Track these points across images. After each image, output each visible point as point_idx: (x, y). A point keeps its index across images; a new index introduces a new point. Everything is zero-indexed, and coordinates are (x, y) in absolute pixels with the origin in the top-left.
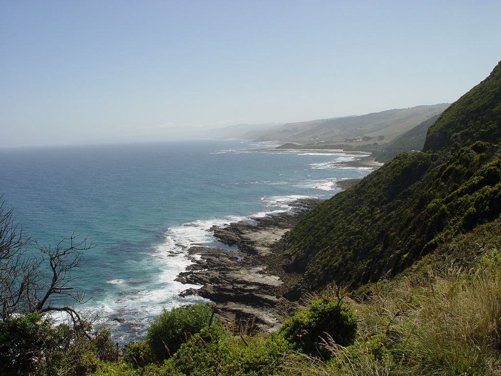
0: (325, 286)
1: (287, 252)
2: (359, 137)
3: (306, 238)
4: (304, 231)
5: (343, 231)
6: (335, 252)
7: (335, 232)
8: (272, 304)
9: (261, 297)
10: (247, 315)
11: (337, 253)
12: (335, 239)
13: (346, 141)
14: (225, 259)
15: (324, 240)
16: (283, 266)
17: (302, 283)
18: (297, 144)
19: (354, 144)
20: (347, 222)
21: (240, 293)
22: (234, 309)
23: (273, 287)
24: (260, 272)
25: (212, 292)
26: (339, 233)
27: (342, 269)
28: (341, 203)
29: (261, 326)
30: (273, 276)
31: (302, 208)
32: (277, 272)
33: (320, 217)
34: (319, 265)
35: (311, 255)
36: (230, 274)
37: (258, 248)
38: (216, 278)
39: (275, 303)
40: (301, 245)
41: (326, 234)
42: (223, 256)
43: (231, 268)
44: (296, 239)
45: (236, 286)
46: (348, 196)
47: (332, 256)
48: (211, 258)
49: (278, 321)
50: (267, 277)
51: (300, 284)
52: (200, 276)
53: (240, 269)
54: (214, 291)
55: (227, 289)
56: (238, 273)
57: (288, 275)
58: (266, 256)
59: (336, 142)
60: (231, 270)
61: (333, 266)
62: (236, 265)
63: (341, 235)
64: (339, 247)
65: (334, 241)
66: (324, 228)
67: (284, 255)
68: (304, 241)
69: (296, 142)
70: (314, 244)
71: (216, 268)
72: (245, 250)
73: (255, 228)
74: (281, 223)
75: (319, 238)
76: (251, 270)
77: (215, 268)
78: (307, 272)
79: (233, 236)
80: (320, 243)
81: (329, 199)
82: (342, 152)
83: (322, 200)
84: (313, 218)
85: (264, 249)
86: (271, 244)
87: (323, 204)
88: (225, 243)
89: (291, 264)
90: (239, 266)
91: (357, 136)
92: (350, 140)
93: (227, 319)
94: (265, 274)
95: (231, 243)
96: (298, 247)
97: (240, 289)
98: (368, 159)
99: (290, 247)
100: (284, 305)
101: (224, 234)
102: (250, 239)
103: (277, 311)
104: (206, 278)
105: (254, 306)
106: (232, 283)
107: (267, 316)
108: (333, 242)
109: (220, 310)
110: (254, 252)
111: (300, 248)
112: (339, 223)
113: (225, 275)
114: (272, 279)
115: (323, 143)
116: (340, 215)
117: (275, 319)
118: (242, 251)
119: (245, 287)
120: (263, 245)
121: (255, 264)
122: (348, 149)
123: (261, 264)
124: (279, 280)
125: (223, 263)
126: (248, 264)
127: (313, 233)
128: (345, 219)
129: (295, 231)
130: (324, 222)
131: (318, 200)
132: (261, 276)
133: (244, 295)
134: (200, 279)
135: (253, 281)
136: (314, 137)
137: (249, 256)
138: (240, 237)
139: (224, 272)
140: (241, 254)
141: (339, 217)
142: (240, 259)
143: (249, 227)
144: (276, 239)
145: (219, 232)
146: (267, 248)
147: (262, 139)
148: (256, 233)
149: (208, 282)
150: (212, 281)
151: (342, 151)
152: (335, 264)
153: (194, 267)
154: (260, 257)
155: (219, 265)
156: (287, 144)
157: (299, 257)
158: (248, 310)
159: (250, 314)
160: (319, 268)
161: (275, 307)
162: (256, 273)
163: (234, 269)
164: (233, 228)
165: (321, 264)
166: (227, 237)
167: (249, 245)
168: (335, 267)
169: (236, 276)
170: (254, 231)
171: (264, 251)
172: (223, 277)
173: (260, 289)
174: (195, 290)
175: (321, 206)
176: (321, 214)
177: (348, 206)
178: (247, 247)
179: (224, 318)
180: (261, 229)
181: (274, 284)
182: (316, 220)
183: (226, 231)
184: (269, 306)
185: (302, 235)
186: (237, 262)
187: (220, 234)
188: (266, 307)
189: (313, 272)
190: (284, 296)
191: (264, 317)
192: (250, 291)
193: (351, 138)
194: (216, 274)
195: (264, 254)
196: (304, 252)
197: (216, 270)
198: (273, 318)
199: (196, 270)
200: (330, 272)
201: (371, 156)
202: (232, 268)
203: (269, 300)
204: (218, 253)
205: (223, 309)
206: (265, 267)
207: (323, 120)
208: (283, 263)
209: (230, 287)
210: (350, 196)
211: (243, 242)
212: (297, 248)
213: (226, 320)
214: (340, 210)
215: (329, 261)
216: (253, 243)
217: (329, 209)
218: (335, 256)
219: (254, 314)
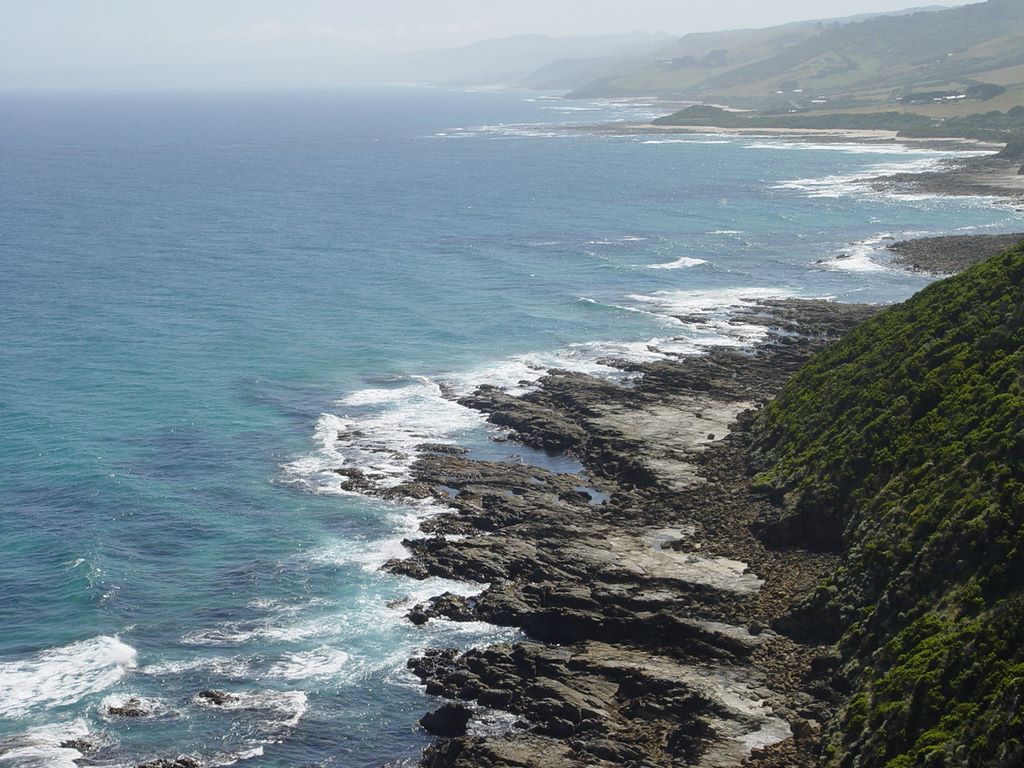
0: (939, 596)
1: (761, 479)
2: (953, 86)
3: (833, 434)
4: (818, 409)
5: (981, 413)
6: (961, 479)
7: (948, 416)
8: (739, 654)
9: (697, 629)
10: (662, 687)
11: (967, 486)
12: (952, 439)
13: (906, 100)
14: (547, 497)
15: (906, 442)
16: (754, 528)
17: (840, 586)
18: (726, 108)
19: (936, 113)
20: (991, 381)
21: (622, 614)
22: (612, 664)
23: (732, 595)
24: (677, 546)
25: (525, 609)
26: (962, 419)
27: (1004, 540)
28: (954, 318)
29: (716, 723)
30: (723, 561)
31: (781, 332)
32: (736, 547)
33: (877, 364)
34: (902, 525)
35: (857, 491)
36: (575, 550)
37: (654, 464)
38: (529, 561)
39: (750, 650)
40: (817, 457)
41: (912, 422)
42: (538, 489)
43: (573, 528)
44: (792, 437)
45: (604, 590)
46: (982, 292)
47: (951, 497)
48: (498, 493)
49: (770, 710)
50: (706, 563)
51: (833, 588)
52: (471, 553)
53: (606, 532)
54: (530, 604)
55: (573, 597)
56: (602, 547)
57: (776, 557)
58: (687, 492)
59: (867, 104)
60: (574, 534)
61: (967, 527)
62: (589, 519)
63: (974, 425)
64: (978, 464)
65: (946, 444)
66: (901, 401)
67: (753, 490)
68: (825, 444)
69: (724, 101)
70: (869, 453)
71: (524, 528)
72: (611, 469)
73: (630, 395)
74: (718, 383)
75: (886, 433)
76: (643, 539)
77: (518, 527)
78: (858, 547)
79: (560, 420)
80: (894, 451)
81: (902, 301)
82: (892, 141)
83: (847, 307)
84: (850, 367)
85: (676, 469)
86: (698, 453)
87: (881, 319)
88: (536, 447)
89: (787, 520)
90: (602, 522)
91: (946, 84)
92: (920, 96)
93: (592, 698)
94: (696, 550)
95: (554, 444)
96: (809, 462)
97: (618, 599)
98: (990, 165)
99: (770, 464)
100: (781, 658)
101: (530, 416)
102: (620, 434)
103: (762, 676)
104: (495, 560)
105: (680, 658)
106: (584, 580)
107: (729, 692)
108: (945, 450)
109: (562, 666)
110: (642, 478)
111: (812, 470)
112: (960, 384)
113: (560, 553)
114: (720, 570)
115: (818, 107)
116: (962, 356)
117: (761, 701)
118: (599, 474)
119: (634, 591)
120: (670, 455)
121: (654, 519)
122: (915, 130)
123: (674, 519)
124: (746, 572)
125: (544, 512)
126: (629, 517)
127: (859, 417)
128: (981, 371)
129: (781, 408)
130: (899, 378)
131: (834, 307)
132: (682, 557)
133: (638, 621)
134: (474, 563)
135: (658, 574)
136: (788, 86)
137: (629, 489)
138: (586, 425)
139: (552, 541)
140: (599, 481)
141: (956, 363)
142: (597, 499)
143: (608, 392)
144: (711, 437)
145: (508, 406)
146: (686, 466)
147: (603, 88)
148: (637, 414)
149: (501, 575)
150: (515, 569)
151: (892, 134)
152: (971, 522)
153: (444, 525)
154: (666, 495)
155: (529, 517)
156: (694, 108)
157: (812, 497)
158: (661, 668)
159: (670, 684)
160: (903, 534)
161: (749, 663)
162: (663, 548)
163: (585, 534)
164: (555, 396)
165: (911, 523)
166: (541, 425)
167: (622, 455)
168: (976, 533)
169: (598, 555)
170: (629, 406)
171: (680, 475)
172: (553, 558)
173: (688, 601)
174: (462, 599)
175: (875, 325)
176: (882, 353)
177: (987, 326)
178: (617, 458)
179: (581, 696)
180: (651, 401)
181: (732, 586)
182: (864, 371)
183: (529, 405)
184: (731, 659)
185: (816, 424)
186: (590, 507)
187: (515, 414)
188: (723, 663)
189: (882, 547)
190: (776, 626)
191: (719, 694)
192: (654, 606)
193: (923, 90)
194: (528, 549)
195: (679, 486)
196: (833, 480)
197: (524, 536)
198: (752, 698)
199: (454, 532)
200: (956, 548)
201: (1004, 154)
202: (578, 530)
203: (727, 638)
204: (519, 479)
205: (572, 665)
206: (692, 530)
207: (819, 25)
208: (753, 513)
209: (582, 592)
210: (989, 294)
211: (600, 443)
212: (801, 465)
213: (589, 702)
214: (957, 339)
215: (942, 512)
216: (634, 446)
217: (909, 337)
218: (964, 494)
219: (684, 685)
